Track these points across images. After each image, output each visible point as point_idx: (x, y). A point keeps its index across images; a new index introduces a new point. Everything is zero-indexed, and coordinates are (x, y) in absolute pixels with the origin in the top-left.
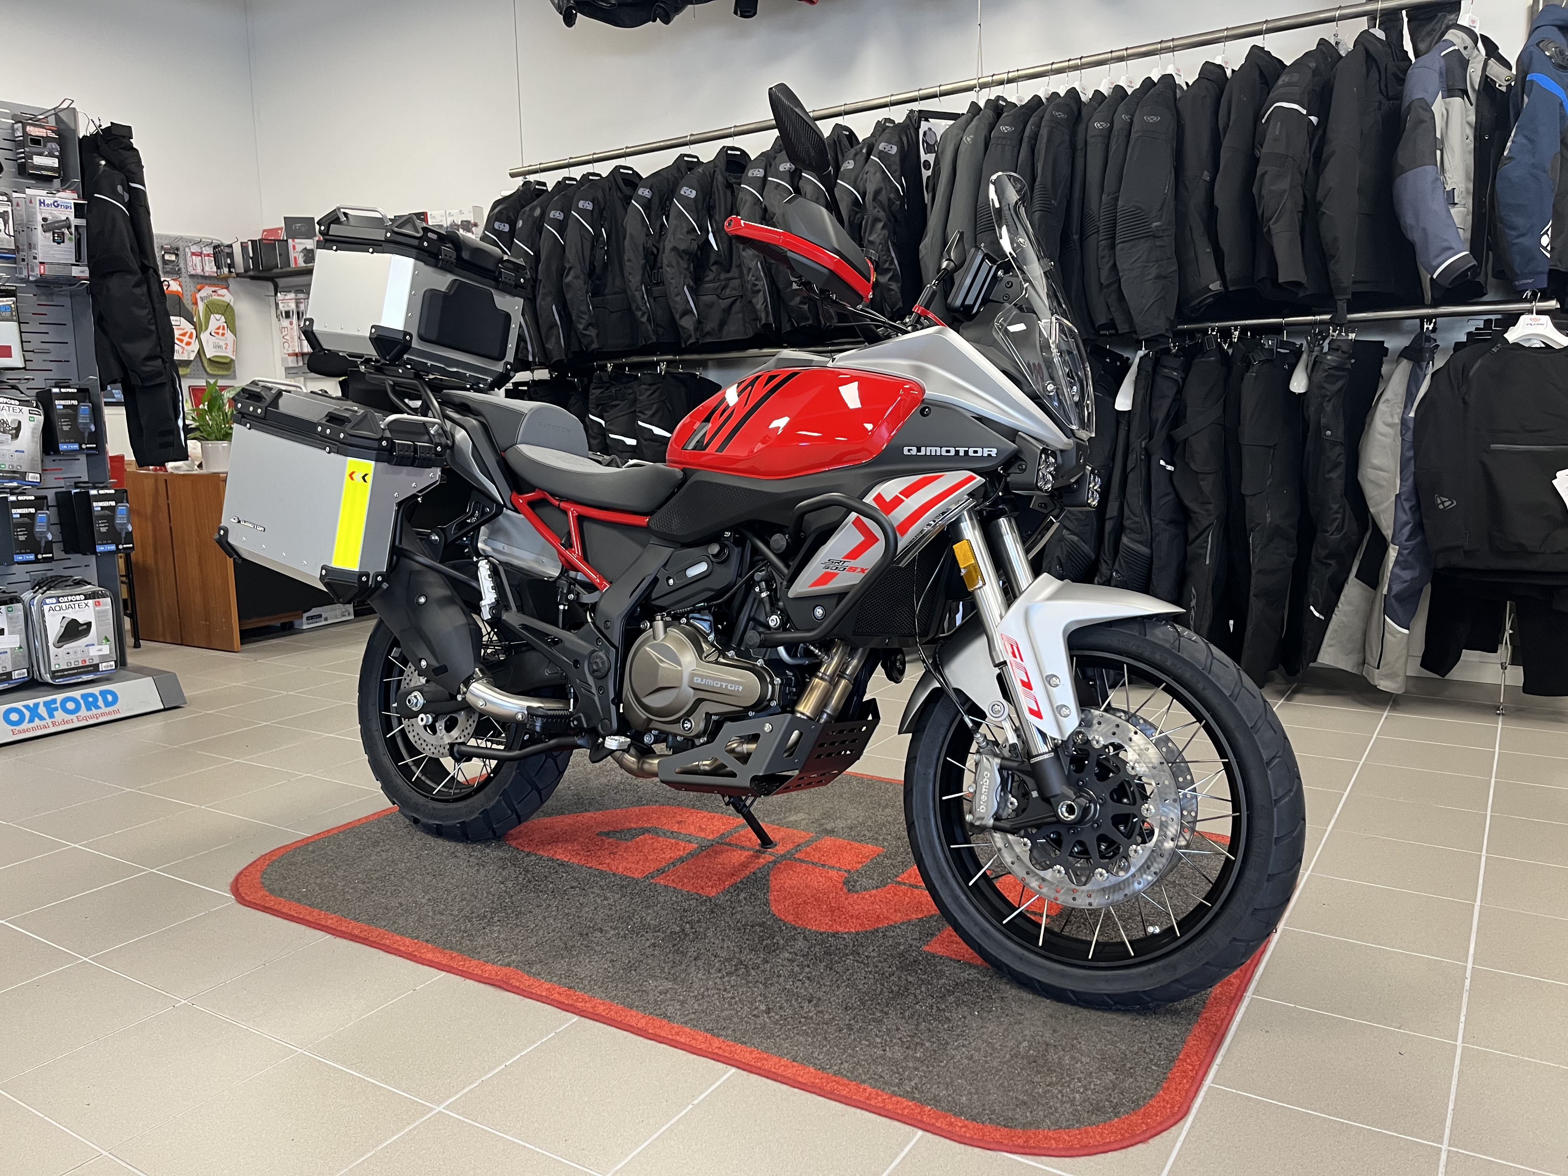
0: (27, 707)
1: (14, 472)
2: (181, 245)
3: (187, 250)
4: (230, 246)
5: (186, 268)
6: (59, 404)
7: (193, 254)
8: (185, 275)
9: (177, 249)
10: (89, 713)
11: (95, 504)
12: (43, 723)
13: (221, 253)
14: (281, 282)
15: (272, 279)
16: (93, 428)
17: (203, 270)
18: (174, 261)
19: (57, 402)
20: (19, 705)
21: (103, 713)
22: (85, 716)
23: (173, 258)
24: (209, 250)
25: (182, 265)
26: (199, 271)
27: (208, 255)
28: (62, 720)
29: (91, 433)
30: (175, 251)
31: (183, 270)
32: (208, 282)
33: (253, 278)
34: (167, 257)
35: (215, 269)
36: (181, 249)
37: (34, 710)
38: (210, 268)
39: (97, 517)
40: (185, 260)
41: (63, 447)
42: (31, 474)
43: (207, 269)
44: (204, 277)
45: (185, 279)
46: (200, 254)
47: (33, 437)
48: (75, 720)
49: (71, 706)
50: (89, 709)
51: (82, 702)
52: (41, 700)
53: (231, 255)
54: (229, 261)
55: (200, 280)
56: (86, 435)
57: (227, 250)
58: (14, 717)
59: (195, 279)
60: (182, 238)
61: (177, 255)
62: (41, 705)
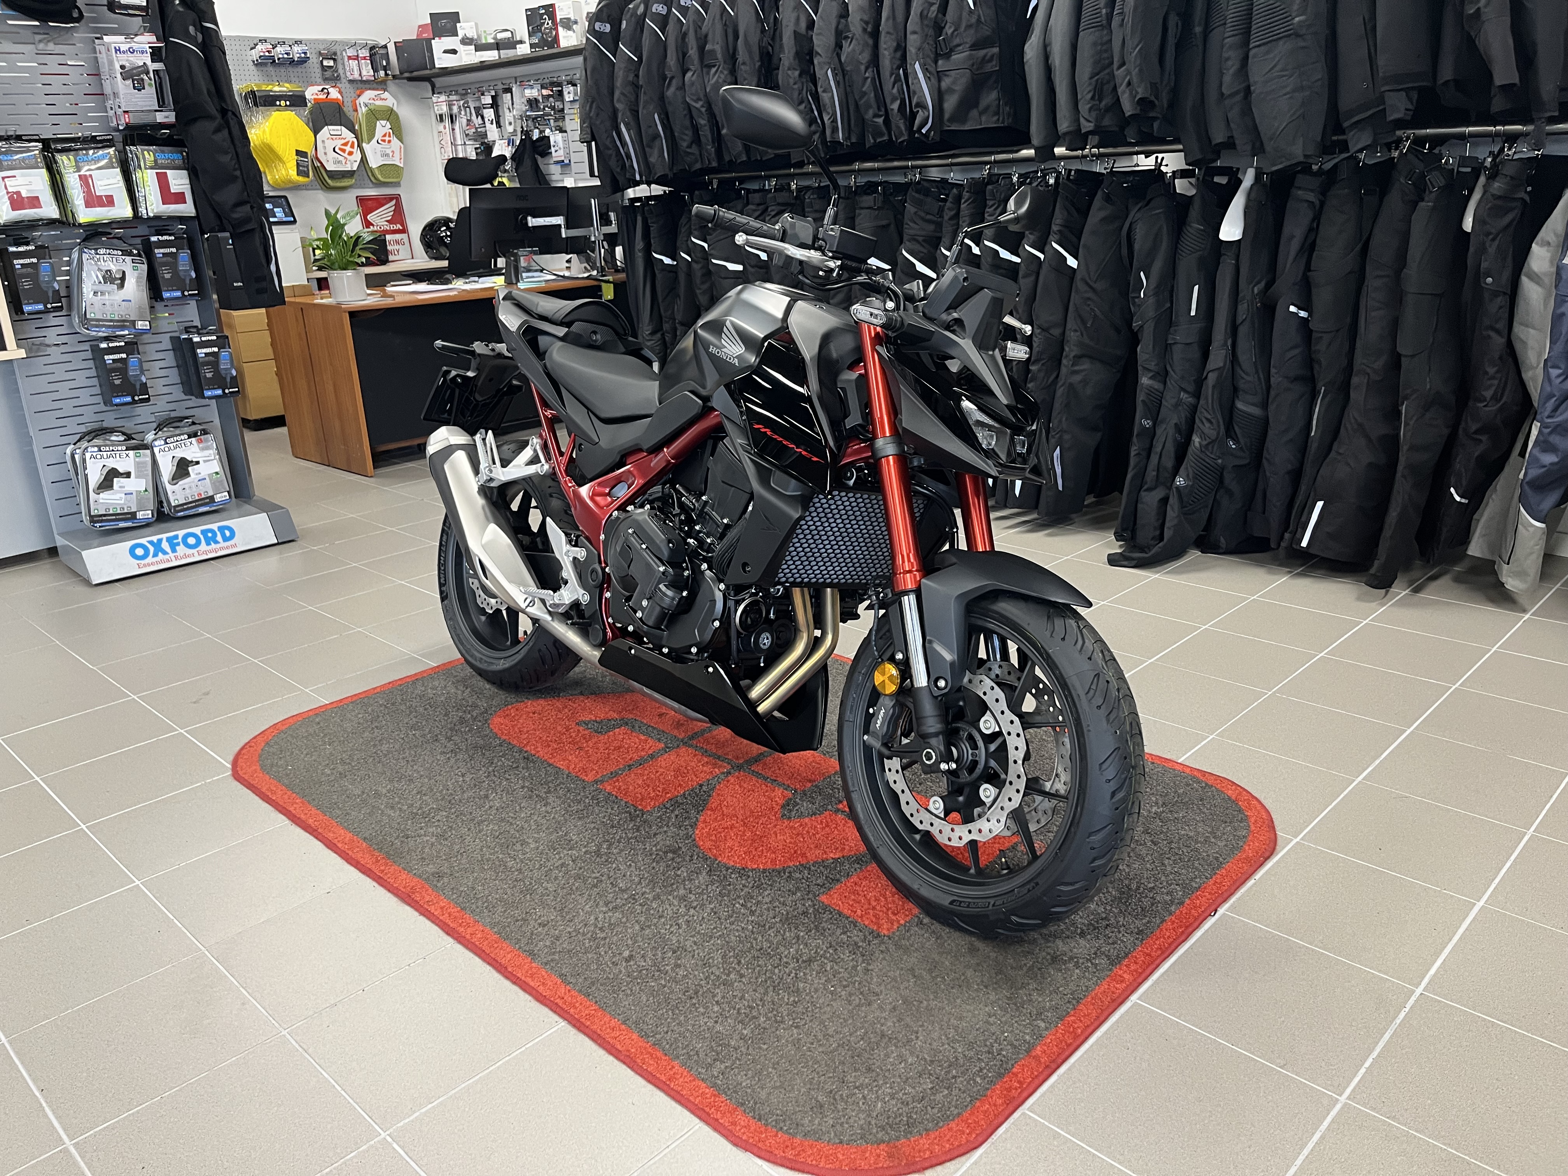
0: (151, 542)
1: (124, 321)
2: (337, 48)
3: (344, 54)
4: (385, 47)
5: (345, 73)
6: (159, 252)
7: (350, 58)
8: (344, 81)
9: (335, 54)
10: (209, 548)
11: (199, 351)
12: (167, 557)
13: (376, 54)
14: (439, 82)
15: (427, 79)
16: (193, 275)
17: (360, 75)
18: (332, 67)
19: (156, 251)
20: (143, 541)
21: (222, 548)
22: (205, 551)
23: (331, 63)
24: (365, 53)
25: (341, 71)
26: (356, 76)
27: (365, 58)
28: (184, 555)
29: (191, 280)
30: (333, 57)
31: (342, 76)
32: (367, 86)
33: (410, 79)
34: (325, 63)
35: (372, 73)
36: (338, 54)
37: (157, 546)
38: (367, 72)
39: (202, 363)
40: (343, 64)
41: (166, 295)
42: (140, 323)
43: (364, 73)
44: (362, 81)
45: (344, 85)
46: (357, 58)
47: (138, 286)
48: (196, 554)
49: (191, 541)
50: (208, 544)
51: (202, 537)
52: (164, 536)
53: (387, 56)
54: (385, 64)
55: (360, 85)
56: (188, 282)
57: (383, 51)
58: (139, 552)
59: (355, 85)
60: (336, 42)
61: (335, 60)
62: (164, 541)
